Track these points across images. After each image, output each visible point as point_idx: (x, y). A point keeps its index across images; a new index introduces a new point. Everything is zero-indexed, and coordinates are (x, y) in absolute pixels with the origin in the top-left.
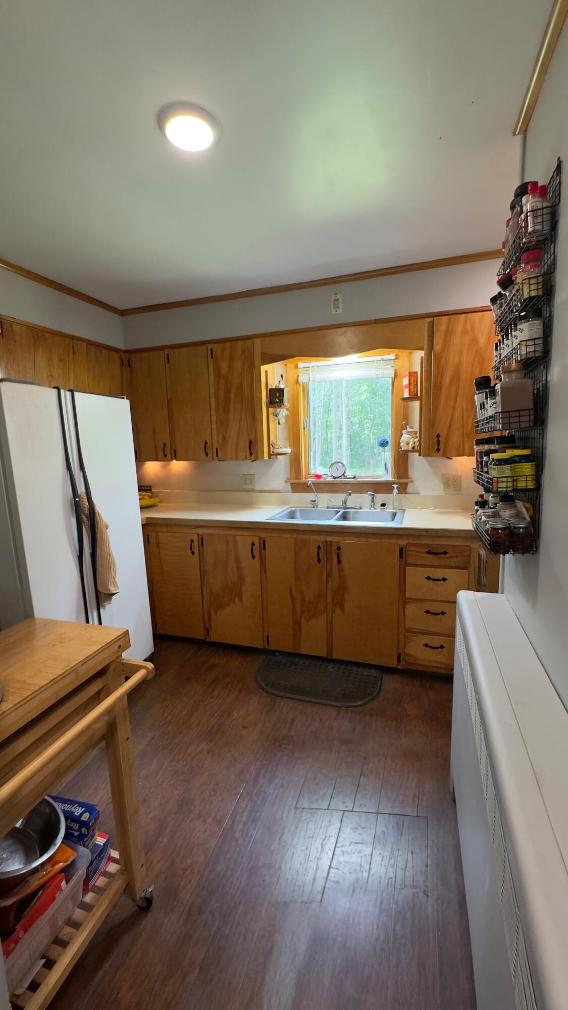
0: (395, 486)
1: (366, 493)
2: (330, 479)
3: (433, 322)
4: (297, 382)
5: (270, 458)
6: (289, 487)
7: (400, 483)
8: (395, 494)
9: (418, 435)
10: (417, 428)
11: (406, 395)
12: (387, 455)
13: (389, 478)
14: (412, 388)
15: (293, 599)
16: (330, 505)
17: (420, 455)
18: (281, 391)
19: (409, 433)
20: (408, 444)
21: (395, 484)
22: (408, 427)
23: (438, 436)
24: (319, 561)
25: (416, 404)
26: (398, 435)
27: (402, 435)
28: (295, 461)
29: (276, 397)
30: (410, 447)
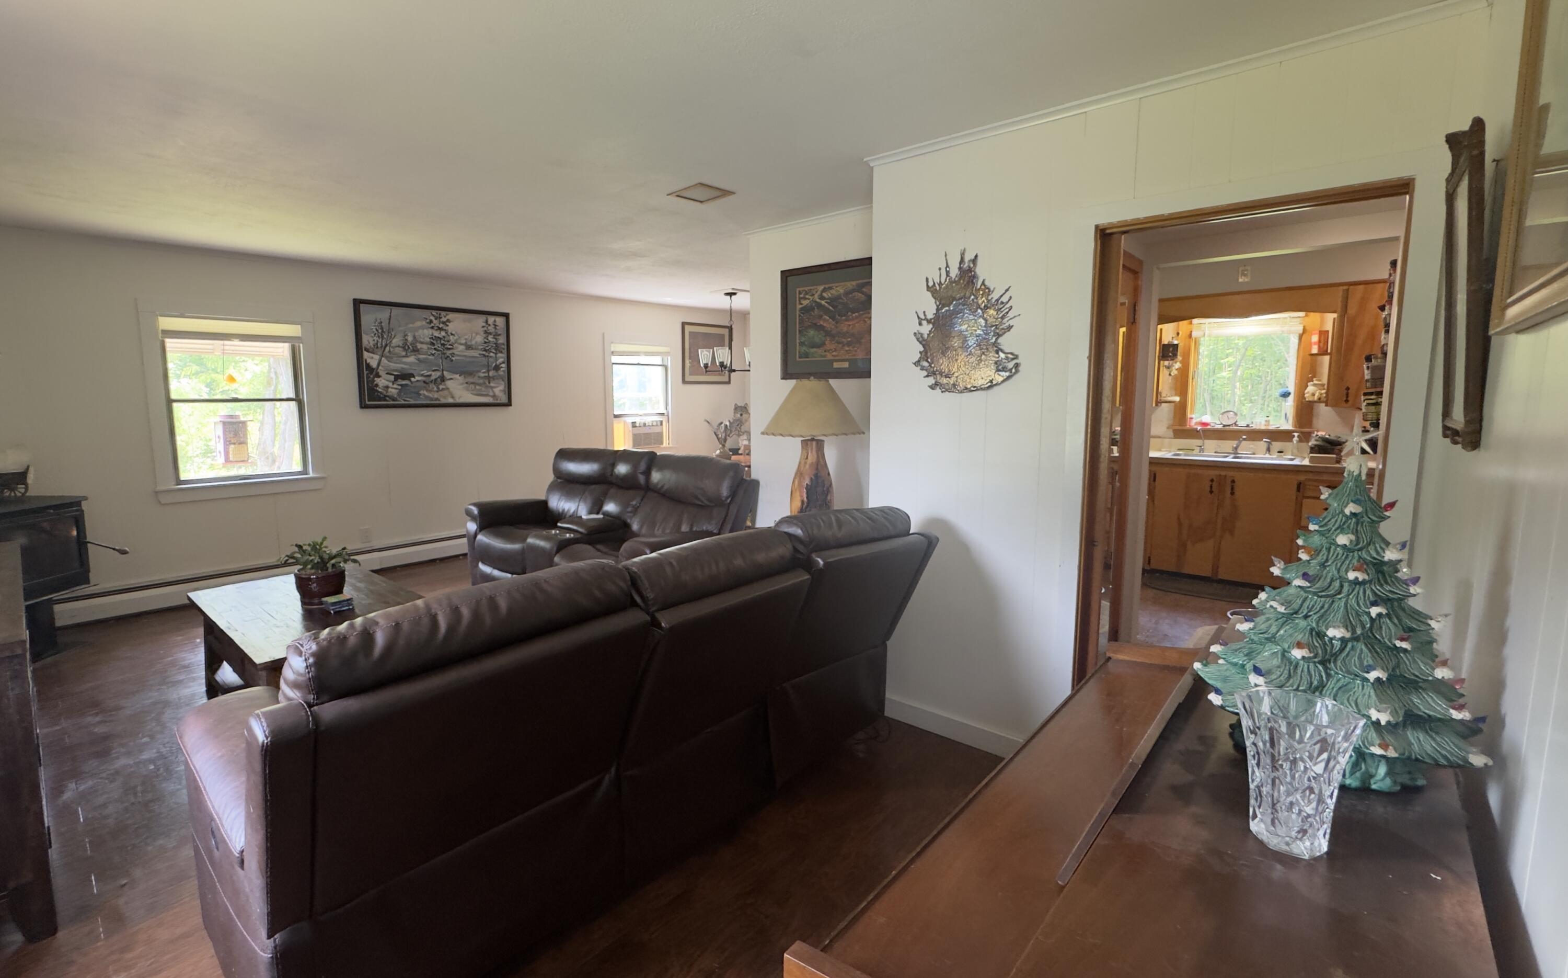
0: (1296, 434)
1: (1262, 440)
2: (1220, 427)
3: (1348, 290)
4: (1190, 336)
5: (1157, 405)
6: (1171, 434)
7: (1302, 432)
8: (1295, 442)
9: (1326, 387)
10: (1325, 380)
11: (1315, 350)
12: (1290, 404)
13: (1288, 426)
14: (1322, 345)
15: (1180, 524)
16: (1219, 451)
17: (1326, 405)
18: (1176, 347)
19: (1315, 385)
20: (1313, 395)
21: (1297, 432)
22: (1314, 379)
23: (1348, 389)
24: (1211, 492)
25: (1327, 358)
26: (1302, 383)
27: (1307, 386)
28: (1181, 411)
29: (1169, 351)
30: (1316, 398)
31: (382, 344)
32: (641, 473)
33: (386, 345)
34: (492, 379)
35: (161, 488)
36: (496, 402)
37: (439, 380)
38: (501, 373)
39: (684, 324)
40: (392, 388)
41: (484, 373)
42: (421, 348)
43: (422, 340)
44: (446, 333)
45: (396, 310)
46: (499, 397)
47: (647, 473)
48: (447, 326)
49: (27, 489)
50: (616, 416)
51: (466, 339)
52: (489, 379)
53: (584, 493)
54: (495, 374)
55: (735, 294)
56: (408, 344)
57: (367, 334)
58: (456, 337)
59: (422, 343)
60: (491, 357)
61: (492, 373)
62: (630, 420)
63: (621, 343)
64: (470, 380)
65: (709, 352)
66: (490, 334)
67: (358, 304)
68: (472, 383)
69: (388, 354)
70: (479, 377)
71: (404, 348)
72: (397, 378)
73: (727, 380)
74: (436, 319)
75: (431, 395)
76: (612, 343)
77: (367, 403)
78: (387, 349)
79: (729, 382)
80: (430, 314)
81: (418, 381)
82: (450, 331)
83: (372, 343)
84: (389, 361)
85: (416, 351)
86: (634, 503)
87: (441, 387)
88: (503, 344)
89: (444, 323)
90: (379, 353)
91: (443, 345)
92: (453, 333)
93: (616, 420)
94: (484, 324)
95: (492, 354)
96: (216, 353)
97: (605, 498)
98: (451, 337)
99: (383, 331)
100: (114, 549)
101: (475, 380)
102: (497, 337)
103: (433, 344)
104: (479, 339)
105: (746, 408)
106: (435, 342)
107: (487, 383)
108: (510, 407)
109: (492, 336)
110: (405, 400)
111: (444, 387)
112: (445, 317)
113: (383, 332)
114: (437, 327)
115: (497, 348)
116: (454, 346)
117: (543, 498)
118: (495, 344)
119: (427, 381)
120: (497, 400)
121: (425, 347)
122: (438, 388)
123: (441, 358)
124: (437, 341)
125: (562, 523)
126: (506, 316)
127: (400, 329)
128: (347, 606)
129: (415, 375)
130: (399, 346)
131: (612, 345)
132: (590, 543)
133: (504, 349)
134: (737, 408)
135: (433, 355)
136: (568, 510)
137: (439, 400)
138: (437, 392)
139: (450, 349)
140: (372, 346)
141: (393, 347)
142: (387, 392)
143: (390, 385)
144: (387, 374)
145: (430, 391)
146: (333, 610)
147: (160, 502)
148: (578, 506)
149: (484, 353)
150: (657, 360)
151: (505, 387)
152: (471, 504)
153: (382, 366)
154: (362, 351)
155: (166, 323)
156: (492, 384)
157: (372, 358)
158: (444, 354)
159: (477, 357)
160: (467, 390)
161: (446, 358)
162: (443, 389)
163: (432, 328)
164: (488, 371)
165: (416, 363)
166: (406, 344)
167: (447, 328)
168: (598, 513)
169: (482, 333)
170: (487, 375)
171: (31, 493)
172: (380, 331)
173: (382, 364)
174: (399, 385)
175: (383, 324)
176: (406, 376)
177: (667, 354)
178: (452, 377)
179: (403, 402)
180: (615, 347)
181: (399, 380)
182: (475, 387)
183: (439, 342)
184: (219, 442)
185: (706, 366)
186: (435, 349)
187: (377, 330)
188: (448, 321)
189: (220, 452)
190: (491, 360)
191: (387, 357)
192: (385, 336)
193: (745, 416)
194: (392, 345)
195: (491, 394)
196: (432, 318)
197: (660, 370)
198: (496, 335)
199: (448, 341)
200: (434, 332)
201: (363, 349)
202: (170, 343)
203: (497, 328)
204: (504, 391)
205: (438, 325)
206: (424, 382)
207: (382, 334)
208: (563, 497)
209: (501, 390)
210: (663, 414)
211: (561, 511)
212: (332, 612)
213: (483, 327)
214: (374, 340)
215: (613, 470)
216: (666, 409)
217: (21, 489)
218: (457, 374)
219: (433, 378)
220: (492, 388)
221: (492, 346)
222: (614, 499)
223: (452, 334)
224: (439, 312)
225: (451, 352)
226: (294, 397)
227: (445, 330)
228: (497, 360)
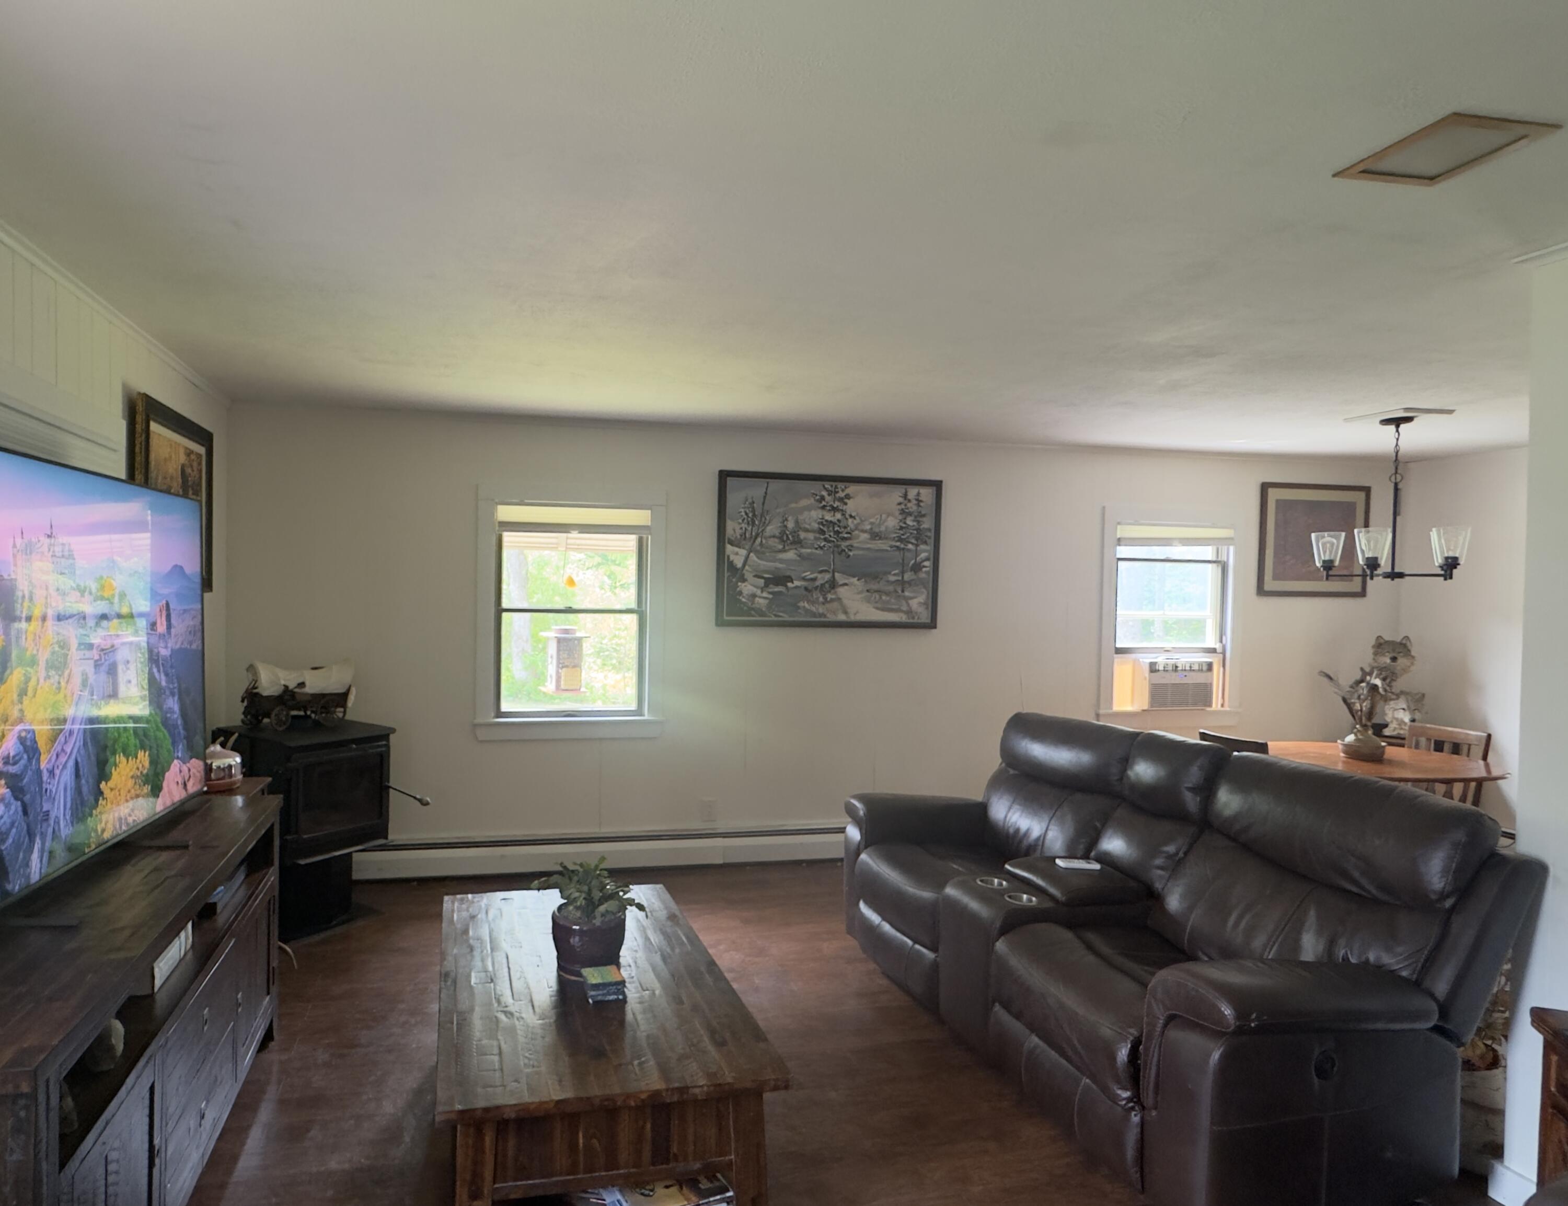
31: (751, 534)
32: (1189, 789)
33: (757, 535)
34: (907, 585)
35: (479, 720)
36: (911, 621)
37: (827, 585)
38: (922, 575)
39: (1265, 488)
40: (760, 597)
41: (895, 575)
42: (805, 539)
43: (807, 526)
44: (843, 515)
45: (775, 485)
46: (916, 613)
47: (1207, 790)
48: (846, 504)
49: (345, 712)
50: (1119, 651)
51: (872, 523)
52: (903, 583)
53: (1060, 806)
54: (914, 577)
55: (1409, 419)
56: (788, 532)
57: (732, 520)
58: (857, 521)
59: (807, 530)
60: (909, 550)
61: (908, 576)
62: (1146, 659)
63: (1137, 523)
64: (875, 586)
65: (1338, 538)
66: (910, 514)
67: (724, 476)
68: (876, 591)
69: (759, 548)
70: (888, 581)
71: (781, 538)
72: (768, 582)
73: (1358, 589)
74: (829, 495)
75: (814, 609)
76: (1119, 523)
77: (726, 618)
78: (759, 540)
79: (1362, 594)
80: (822, 488)
81: (796, 587)
82: (848, 512)
83: (738, 532)
84: (758, 558)
85: (798, 542)
86: (1171, 849)
87: (829, 596)
88: (929, 530)
89: (841, 500)
90: (747, 547)
91: (837, 533)
92: (853, 515)
93: (1118, 658)
94: (901, 500)
95: (910, 546)
96: (560, 549)
97: (1104, 825)
98: (850, 520)
99: (754, 515)
100: (415, 798)
101: (881, 585)
102: (921, 519)
103: (823, 532)
104: (892, 523)
105: (1405, 646)
106: (825, 529)
107: (900, 592)
108: (934, 631)
109: (912, 518)
110: (776, 616)
111: (833, 597)
112: (843, 491)
113: (756, 517)
114: (831, 506)
115: (920, 536)
116: (854, 533)
117: (979, 798)
118: (916, 530)
119: (810, 588)
120: (913, 618)
121: (811, 536)
122: (825, 599)
123: (833, 551)
124: (828, 528)
125: (1011, 865)
126: (937, 485)
127: (778, 511)
128: (614, 993)
129: (793, 577)
130: (774, 537)
131: (1119, 527)
132: (1071, 925)
133: (930, 538)
134: (1380, 646)
135: (821, 548)
136: (1027, 833)
137: (825, 616)
138: (823, 604)
139: (846, 539)
140: (739, 537)
141: (766, 538)
142: (753, 603)
143: (759, 592)
144: (756, 576)
145: (813, 603)
146: (592, 997)
147: (477, 738)
148: (1047, 829)
149: (898, 544)
150: (1208, 552)
151: (928, 598)
152: (855, 797)
153: (749, 566)
154: (724, 543)
155: (506, 513)
156: (907, 594)
157: (737, 554)
158: (838, 546)
159: (887, 551)
160: (869, 601)
161: (840, 553)
162: (832, 600)
163: (824, 507)
164: (903, 573)
165: (795, 560)
166: (785, 533)
167: (845, 507)
168: (1086, 857)
169: (897, 513)
170: (900, 578)
171: (348, 717)
172: (750, 515)
173: (749, 562)
174: (770, 593)
175: (755, 505)
176: (781, 579)
177: (1228, 541)
178: (846, 581)
179: (774, 618)
180: (1123, 531)
181: (771, 586)
182: (881, 598)
183: (831, 529)
184: (551, 663)
185: (1328, 566)
186: (825, 540)
187: (746, 514)
188: (848, 497)
189: (551, 676)
190: (908, 554)
191: (757, 553)
192: (757, 522)
193: (1402, 661)
194: (765, 534)
195: (905, 608)
196: (824, 493)
197: (1211, 573)
198: (919, 516)
199: (845, 527)
200: (825, 513)
201: (726, 541)
202: (509, 538)
203: (922, 504)
204: (925, 604)
205: (832, 503)
206: (806, 589)
207: (752, 519)
208: (1016, 807)
209: (920, 603)
210: (1214, 651)
211: (1011, 831)
212: (590, 1001)
213: (900, 504)
214: (741, 528)
215: (1124, 770)
216: (1221, 641)
217: (339, 712)
218: (854, 576)
219: (818, 583)
220: (907, 599)
221: (911, 533)
222: (1127, 831)
223: (851, 516)
224: (834, 484)
225: (848, 543)
226: (636, 608)
227: (842, 510)
228: (917, 556)
